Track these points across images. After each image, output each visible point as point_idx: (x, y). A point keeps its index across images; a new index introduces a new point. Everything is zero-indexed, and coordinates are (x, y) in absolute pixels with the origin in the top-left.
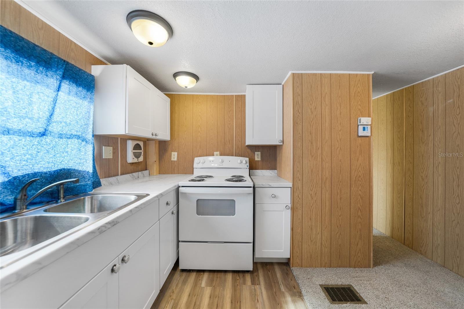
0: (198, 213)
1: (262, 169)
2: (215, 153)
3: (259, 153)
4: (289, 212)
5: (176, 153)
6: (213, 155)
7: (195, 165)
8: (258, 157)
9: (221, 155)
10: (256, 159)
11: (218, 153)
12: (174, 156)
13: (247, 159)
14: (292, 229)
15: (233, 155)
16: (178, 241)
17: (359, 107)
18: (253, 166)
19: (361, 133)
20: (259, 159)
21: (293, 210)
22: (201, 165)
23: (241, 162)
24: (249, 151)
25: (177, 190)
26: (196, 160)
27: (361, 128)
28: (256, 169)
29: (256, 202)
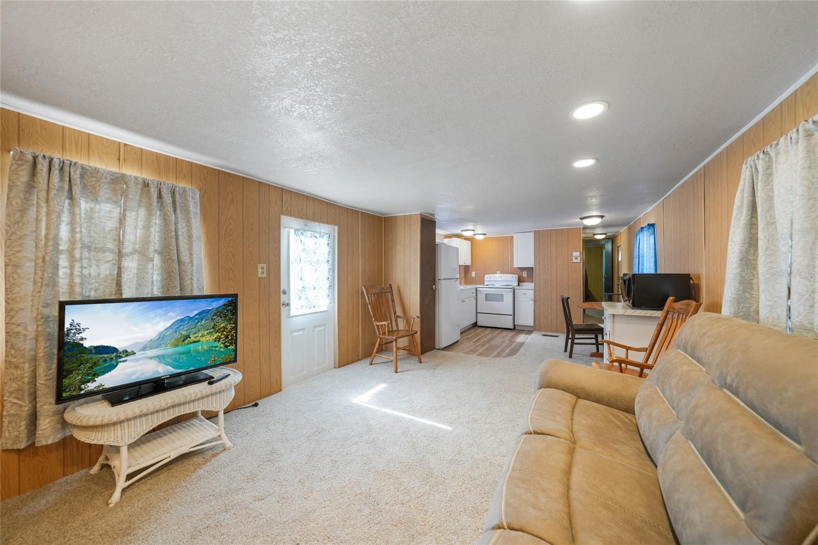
0: (486, 300)
1: (528, 282)
2: (498, 272)
3: (526, 272)
4: (532, 303)
5: (474, 273)
6: (496, 273)
7: (485, 279)
8: (525, 274)
9: (501, 273)
10: (524, 276)
11: (499, 272)
12: (473, 274)
13: (517, 276)
14: (534, 311)
15: (508, 273)
16: (477, 313)
17: (574, 246)
18: (520, 280)
19: (574, 261)
20: (526, 276)
21: (535, 301)
22: (489, 279)
23: (513, 277)
24: (519, 270)
25: (477, 289)
26: (486, 276)
27: (574, 258)
28: (524, 282)
29: (516, 296)
